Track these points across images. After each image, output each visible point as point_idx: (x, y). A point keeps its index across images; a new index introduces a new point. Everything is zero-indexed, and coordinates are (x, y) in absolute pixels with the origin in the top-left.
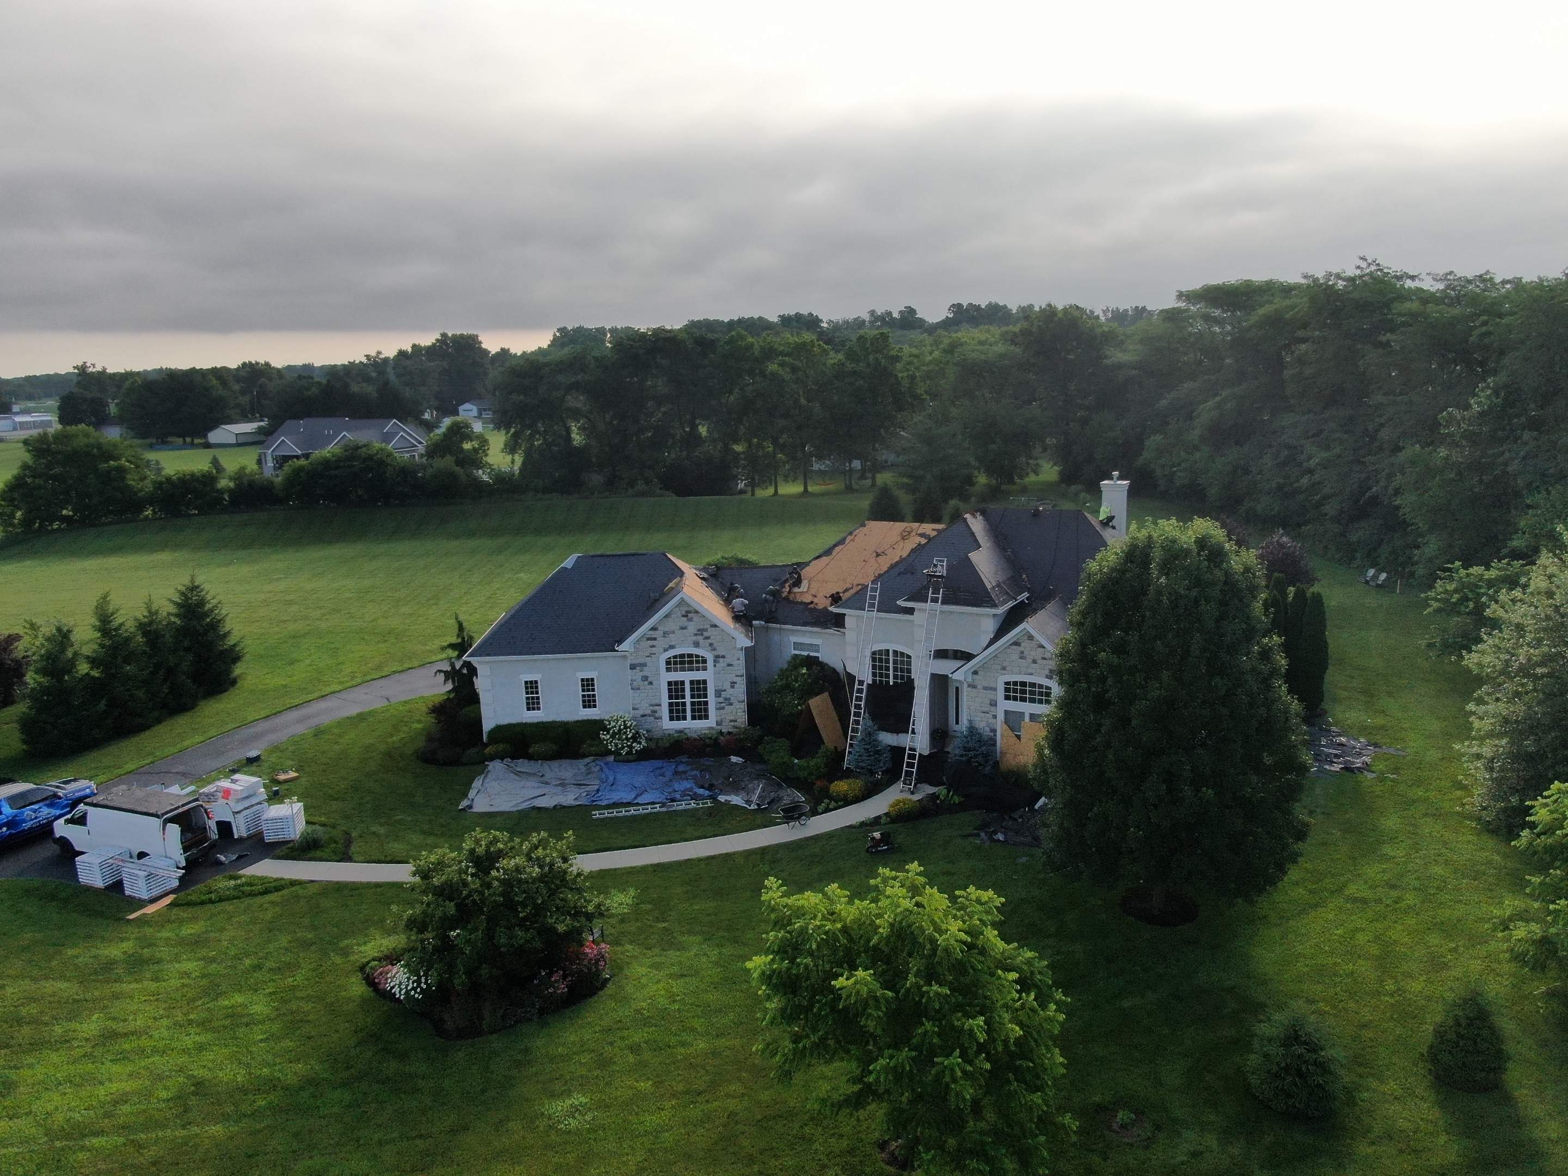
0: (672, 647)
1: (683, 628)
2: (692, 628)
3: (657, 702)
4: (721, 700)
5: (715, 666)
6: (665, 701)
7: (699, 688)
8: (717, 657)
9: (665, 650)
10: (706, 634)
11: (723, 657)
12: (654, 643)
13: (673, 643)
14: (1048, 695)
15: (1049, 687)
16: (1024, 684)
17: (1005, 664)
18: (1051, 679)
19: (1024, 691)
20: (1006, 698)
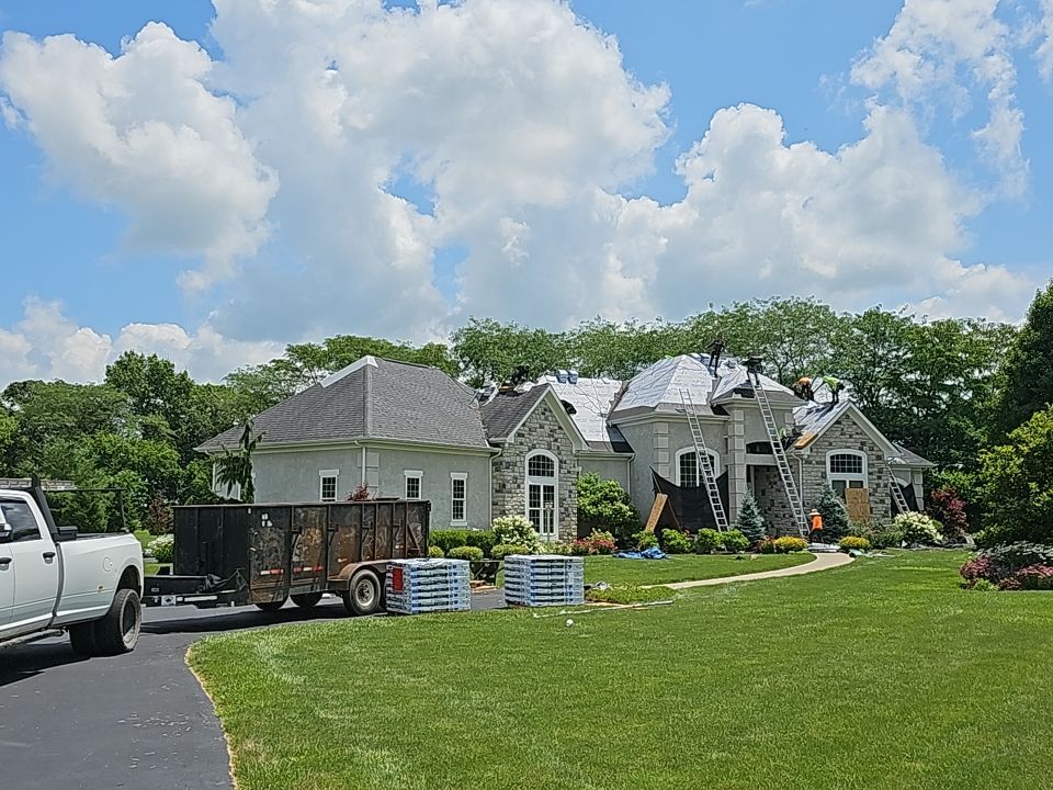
0: (534, 447)
4: (562, 510)
5: (560, 472)
6: (528, 508)
7: (549, 489)
8: (561, 462)
9: (530, 450)
10: (556, 436)
11: (565, 462)
12: (523, 440)
13: (535, 442)
14: (860, 464)
15: (860, 458)
16: (843, 456)
17: (832, 440)
18: (862, 449)
19: (843, 463)
20: (832, 470)
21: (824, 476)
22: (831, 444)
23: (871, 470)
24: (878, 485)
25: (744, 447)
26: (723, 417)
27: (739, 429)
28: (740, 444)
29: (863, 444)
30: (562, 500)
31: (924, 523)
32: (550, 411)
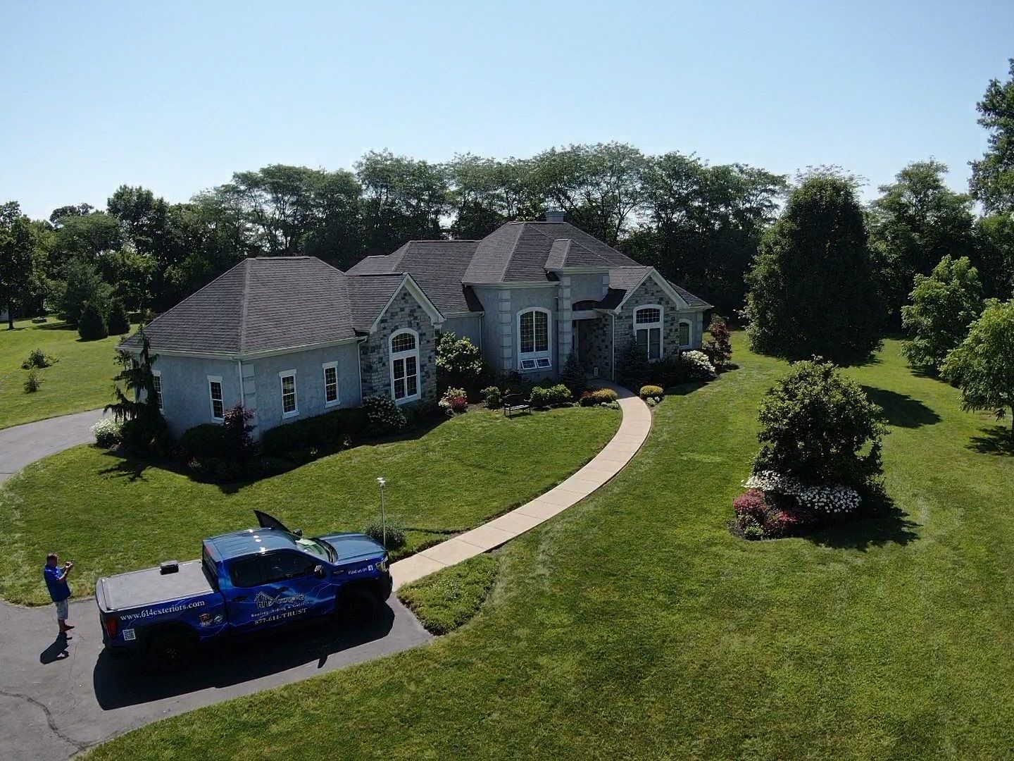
0: (396, 328)
1: (402, 310)
2: (407, 310)
3: (387, 382)
4: (424, 374)
5: (420, 344)
6: (393, 380)
7: (411, 361)
8: (421, 335)
9: (393, 331)
10: (415, 315)
11: (425, 334)
12: (386, 325)
13: (397, 324)
14: (658, 315)
15: (658, 310)
16: (646, 310)
17: (638, 299)
18: (660, 303)
19: (646, 316)
20: (638, 322)
21: (631, 327)
22: (637, 302)
23: (666, 319)
24: (671, 330)
25: (570, 307)
26: (556, 283)
27: (567, 292)
28: (567, 304)
29: (661, 299)
30: (422, 366)
31: (703, 361)
32: (410, 295)
